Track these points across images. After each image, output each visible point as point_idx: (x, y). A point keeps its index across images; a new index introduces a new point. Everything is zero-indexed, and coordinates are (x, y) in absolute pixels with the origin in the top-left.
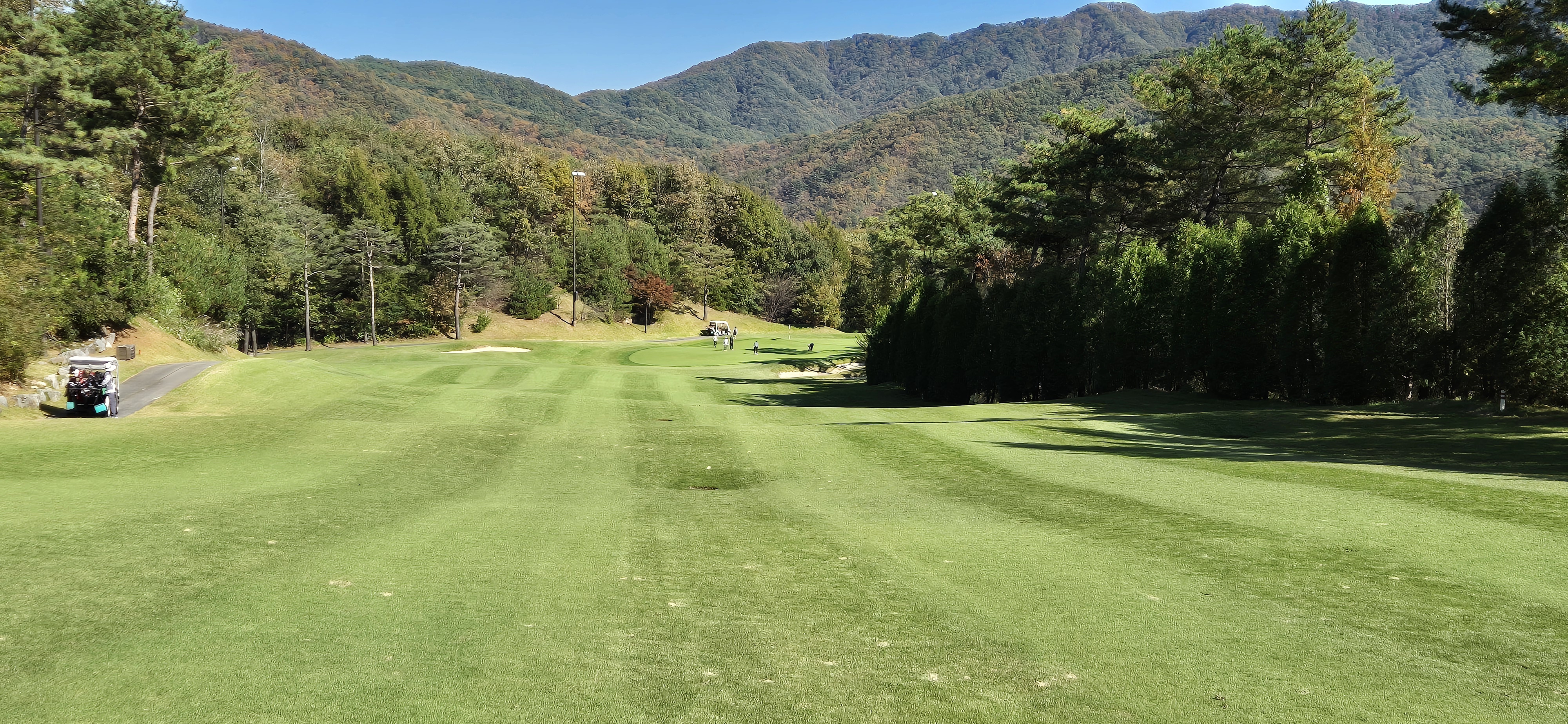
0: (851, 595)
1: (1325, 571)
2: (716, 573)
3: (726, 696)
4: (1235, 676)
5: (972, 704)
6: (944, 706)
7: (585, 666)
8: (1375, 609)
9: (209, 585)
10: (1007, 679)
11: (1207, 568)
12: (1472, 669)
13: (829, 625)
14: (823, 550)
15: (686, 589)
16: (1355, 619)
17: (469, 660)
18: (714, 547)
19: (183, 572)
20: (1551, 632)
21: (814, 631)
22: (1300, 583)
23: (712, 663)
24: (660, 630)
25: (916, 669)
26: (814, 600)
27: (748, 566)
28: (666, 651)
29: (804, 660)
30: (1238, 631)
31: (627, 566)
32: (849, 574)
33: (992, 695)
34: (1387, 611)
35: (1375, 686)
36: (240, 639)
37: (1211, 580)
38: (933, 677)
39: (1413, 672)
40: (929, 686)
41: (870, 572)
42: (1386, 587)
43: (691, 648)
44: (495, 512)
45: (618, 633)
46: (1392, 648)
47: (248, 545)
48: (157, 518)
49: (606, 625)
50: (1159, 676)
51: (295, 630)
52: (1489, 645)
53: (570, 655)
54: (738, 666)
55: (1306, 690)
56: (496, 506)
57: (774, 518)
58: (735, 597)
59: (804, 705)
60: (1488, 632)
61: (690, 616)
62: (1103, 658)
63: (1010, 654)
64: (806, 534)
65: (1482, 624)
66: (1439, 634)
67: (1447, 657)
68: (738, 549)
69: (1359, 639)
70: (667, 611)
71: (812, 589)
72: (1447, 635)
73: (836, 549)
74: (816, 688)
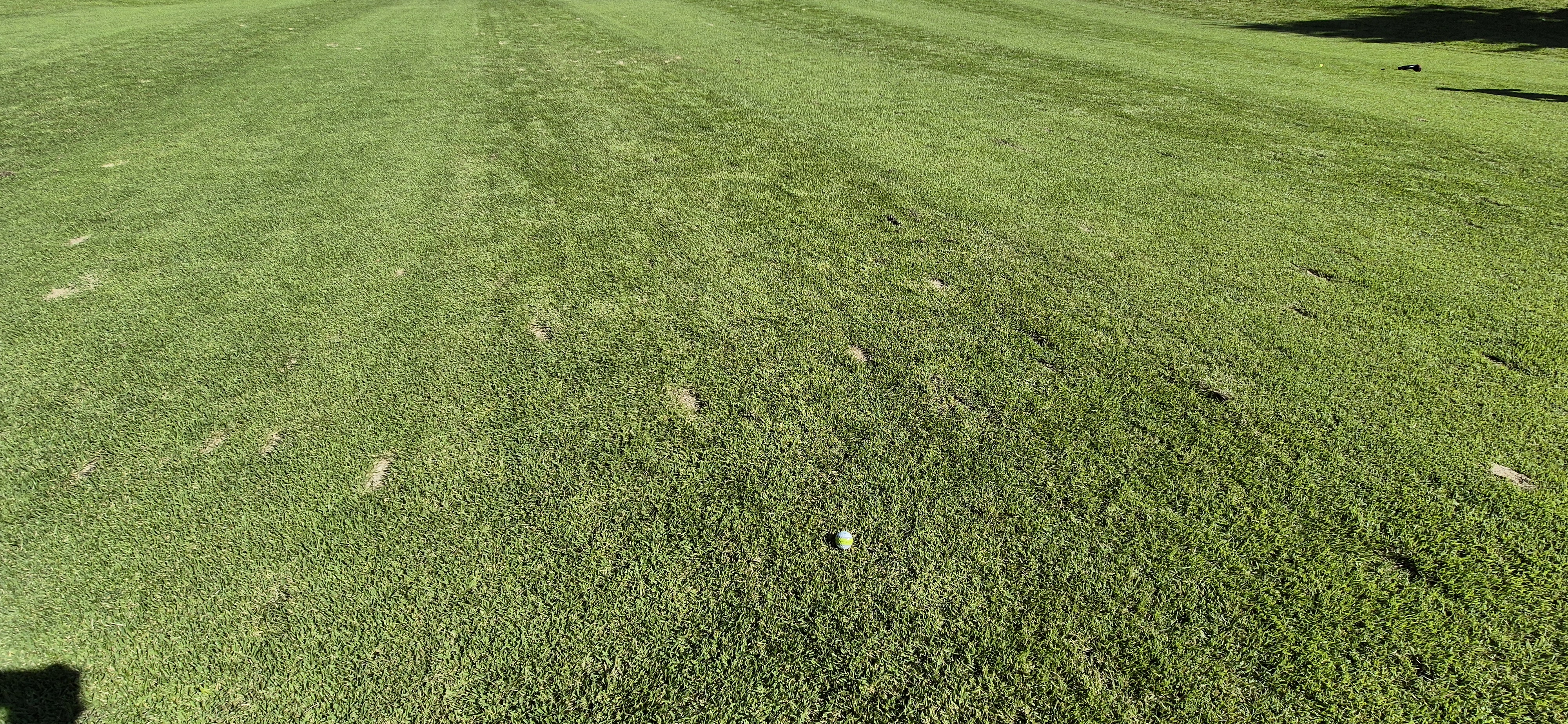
0: (583, 33)
1: (778, 9)
2: (521, 29)
3: (530, 78)
4: (743, 52)
5: (638, 72)
6: (626, 73)
7: (462, 71)
8: (796, 22)
9: (261, 50)
10: (650, 61)
11: (732, 11)
12: (830, 41)
13: (574, 46)
14: (569, 16)
15: (507, 37)
16: (789, 27)
17: (405, 73)
18: (518, 18)
19: (245, 45)
20: (858, 25)
21: (568, 49)
22: (768, 14)
23: (523, 65)
24: (497, 54)
25: (614, 60)
26: (567, 37)
27: (535, 25)
28: (500, 62)
29: (564, 61)
30: (744, 35)
31: (477, 29)
32: (582, 25)
33: (646, 67)
34: (800, 22)
35: (796, 51)
36: (284, 72)
37: (733, 16)
38: (621, 63)
39: (809, 44)
40: (620, 66)
41: (592, 24)
42: (800, 13)
43: (513, 60)
44: (408, 10)
45: (477, 57)
46: (802, 36)
47: (278, 31)
48: (224, 21)
49: (471, 54)
50: (714, 54)
51: (312, 67)
52: (836, 32)
53: (454, 67)
54: (534, 66)
55: (770, 55)
56: (409, 7)
57: (545, 4)
58: (531, 39)
59: (566, 78)
60: (836, 27)
61: (510, 48)
62: (691, 50)
63: (653, 52)
64: (561, 10)
65: (834, 24)
66: (819, 30)
67: (822, 38)
68: (530, 18)
69: (790, 34)
70: (499, 46)
71: (566, 33)
72: (822, 30)
73: (575, 15)
74: (571, 72)
